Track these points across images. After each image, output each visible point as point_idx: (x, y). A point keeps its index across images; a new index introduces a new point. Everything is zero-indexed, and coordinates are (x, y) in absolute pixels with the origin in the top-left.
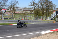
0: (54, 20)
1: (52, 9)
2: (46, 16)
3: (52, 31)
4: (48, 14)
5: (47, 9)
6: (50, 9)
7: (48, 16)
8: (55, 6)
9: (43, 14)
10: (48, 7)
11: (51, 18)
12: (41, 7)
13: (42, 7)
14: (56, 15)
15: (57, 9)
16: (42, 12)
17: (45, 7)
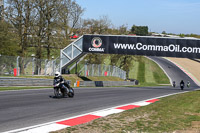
0: (74, 76)
1: (64, 26)
2: (39, 55)
3: (65, 126)
4: (48, 48)
5: (41, 25)
6: (54, 25)
7: (48, 57)
8: (79, 10)
9: (25, 45)
10: (46, 15)
11: (62, 65)
12: (15, 13)
13: (20, 12)
14: (85, 49)
15: (85, 24)
16: (17, 39)
17: (35, 13)
